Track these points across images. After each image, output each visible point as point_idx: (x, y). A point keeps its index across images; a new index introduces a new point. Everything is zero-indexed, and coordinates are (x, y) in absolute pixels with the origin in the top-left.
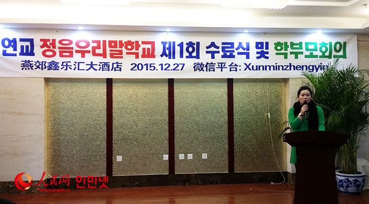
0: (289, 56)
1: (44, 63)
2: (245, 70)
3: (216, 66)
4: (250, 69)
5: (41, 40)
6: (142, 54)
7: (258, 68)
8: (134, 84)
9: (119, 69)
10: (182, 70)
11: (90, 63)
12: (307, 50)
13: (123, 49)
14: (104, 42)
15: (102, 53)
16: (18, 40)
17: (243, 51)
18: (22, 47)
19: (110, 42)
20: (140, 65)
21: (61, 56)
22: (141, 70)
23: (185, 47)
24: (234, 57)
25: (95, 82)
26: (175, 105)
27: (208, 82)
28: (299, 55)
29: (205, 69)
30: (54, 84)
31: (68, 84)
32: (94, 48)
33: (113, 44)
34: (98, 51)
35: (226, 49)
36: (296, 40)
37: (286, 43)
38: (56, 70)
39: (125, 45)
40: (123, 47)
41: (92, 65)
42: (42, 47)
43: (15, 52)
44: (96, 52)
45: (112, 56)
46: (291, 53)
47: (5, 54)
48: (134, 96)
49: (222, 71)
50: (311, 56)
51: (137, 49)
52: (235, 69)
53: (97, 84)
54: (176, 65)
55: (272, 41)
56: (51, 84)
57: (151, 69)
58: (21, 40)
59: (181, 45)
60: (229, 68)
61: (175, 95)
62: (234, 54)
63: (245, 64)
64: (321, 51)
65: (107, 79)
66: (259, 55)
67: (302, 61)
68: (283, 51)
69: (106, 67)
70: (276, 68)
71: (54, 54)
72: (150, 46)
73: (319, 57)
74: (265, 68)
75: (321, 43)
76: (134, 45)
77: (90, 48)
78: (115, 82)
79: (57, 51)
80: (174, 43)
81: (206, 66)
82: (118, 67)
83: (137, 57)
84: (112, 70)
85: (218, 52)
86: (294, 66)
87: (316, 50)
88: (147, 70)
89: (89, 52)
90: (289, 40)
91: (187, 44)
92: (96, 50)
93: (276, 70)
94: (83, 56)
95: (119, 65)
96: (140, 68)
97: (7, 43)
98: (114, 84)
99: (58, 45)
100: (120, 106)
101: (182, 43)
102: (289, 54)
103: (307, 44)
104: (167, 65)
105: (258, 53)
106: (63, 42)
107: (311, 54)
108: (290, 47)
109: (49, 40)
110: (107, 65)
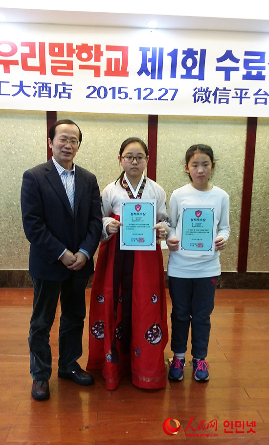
3: (232, 93)
11: (19, 84)
13: (74, 59)
19: (52, 46)
23: (180, 57)
25: (29, 117)
26: (158, 162)
27: (215, 124)
29: (212, 98)
32: (24, 57)
33: (57, 50)
35: (251, 65)
39: (77, 51)
40: (74, 55)
48: (92, 144)
49: (241, 103)
51: (98, 59)
53: (31, 120)
54: (163, 91)
57: (120, 98)
59: (174, 54)
62: (263, 74)
65: (48, 112)
69: (44, 91)
72: (118, 55)
76: (93, 52)
77: (17, 57)
80: (161, 50)
81: (215, 94)
82: (65, 92)
83: (97, 74)
84: (55, 96)
85: (237, 69)
89: (16, 63)
91: (184, 52)
92: (28, 59)
94: (7, 70)
95: (67, 87)
110: (47, 87)
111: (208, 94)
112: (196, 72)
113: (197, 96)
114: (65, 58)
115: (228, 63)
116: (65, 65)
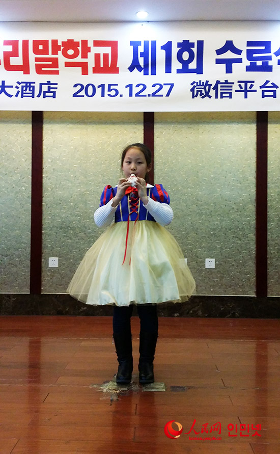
3: (236, 87)
6: (94, 66)
9: (52, 94)
10: (168, 95)
13: (60, 55)
15: (21, 64)
19: (36, 43)
20: (90, 88)
22: (93, 95)
23: (175, 50)
24: (269, 69)
25: (13, 123)
32: (7, 56)
33: (41, 47)
34: (14, 61)
41: (3, 87)
44: (12, 63)
45: (39, 70)
49: (246, 97)
51: (85, 56)
52: (272, 94)
54: (158, 87)
57: (109, 95)
60: (260, 91)
62: (270, 64)
76: (80, 48)
78: (46, 123)
80: (154, 43)
82: (50, 91)
83: (85, 72)
84: (39, 96)
85: (240, 61)
88: (103, 95)
91: (179, 45)
92: (11, 58)
96: (90, 93)
98: (44, 126)
100: (55, 167)
101: (170, 43)
104: (141, 87)
110: (30, 86)
111: (207, 87)
112: (193, 65)
113: (196, 90)
114: (50, 56)
115: (229, 55)
116: (50, 63)
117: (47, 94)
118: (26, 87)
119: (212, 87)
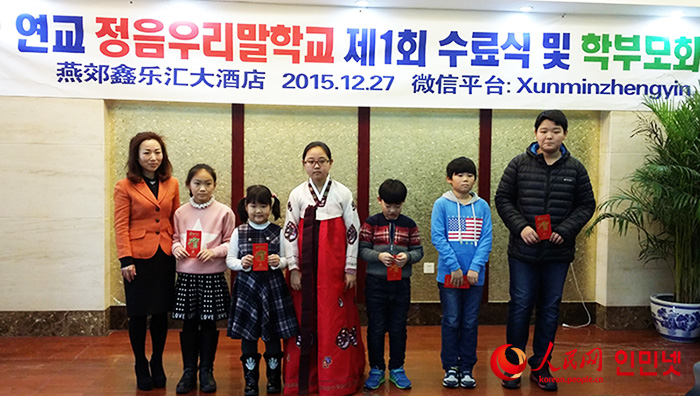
0: (611, 63)
1: (104, 69)
2: (519, 91)
3: (460, 82)
4: (530, 91)
5: (99, 20)
6: (306, 54)
7: (546, 89)
8: (288, 117)
9: (259, 85)
10: (388, 89)
11: (199, 72)
12: (649, 52)
13: (268, 42)
14: (229, 26)
15: (224, 49)
16: (50, 20)
17: (516, 52)
18: (59, 34)
19: (241, 27)
20: (302, 78)
21: (140, 53)
22: (305, 87)
23: (396, 40)
24: (496, 63)
25: (210, 112)
26: (371, 163)
27: (440, 117)
28: (632, 63)
29: (435, 87)
30: (125, 112)
31: (153, 113)
32: (207, 40)
33: (247, 32)
34: (216, 46)
35: (481, 48)
36: (627, 30)
37: (606, 37)
38: (129, 82)
39: (271, 34)
40: (268, 39)
41: (202, 75)
42: (100, 34)
43: (44, 45)
44: (212, 49)
45: (244, 57)
46: (616, 58)
47: (23, 48)
48: (288, 142)
49: (470, 93)
50: (657, 65)
51: (296, 43)
52: (498, 90)
53: (212, 115)
54: (377, 80)
55: (577, 31)
56: (118, 112)
57: (324, 87)
58: (58, 19)
59: (388, 37)
60: (485, 86)
61: (371, 142)
62: (496, 58)
63: (520, 79)
64: (678, 55)
65: (233, 105)
66: (550, 61)
67: (637, 74)
68: (599, 54)
69: (231, 80)
70: (584, 89)
71: (126, 50)
72: (322, 38)
73: (672, 67)
74: (560, 89)
75: (678, 38)
76: (291, 35)
77: (199, 40)
78: (248, 113)
79: (131, 43)
80: (373, 32)
81: (439, 82)
82: (257, 81)
83: (296, 60)
84: (244, 86)
85: (465, 53)
86: (621, 86)
87: (666, 52)
88: (316, 87)
89: (196, 47)
90: (612, 30)
91: (400, 34)
92: (212, 43)
93: (584, 92)
94: (185, 56)
95: (259, 75)
96: (302, 84)
97: (27, 25)
98: (246, 116)
99: (132, 31)
100: (258, 163)
101: (390, 32)
102: (611, 59)
103: (649, 39)
104: (359, 79)
105: (547, 56)
106: (144, 25)
107: (657, 60)
108: (613, 44)
109: (114, 21)
110: (234, 75)
111: (430, 82)
112: (414, 57)
113: (418, 84)
114: (257, 42)
115: (453, 46)
116: (257, 50)
117: (253, 85)
118: (229, 75)
119: (435, 81)
